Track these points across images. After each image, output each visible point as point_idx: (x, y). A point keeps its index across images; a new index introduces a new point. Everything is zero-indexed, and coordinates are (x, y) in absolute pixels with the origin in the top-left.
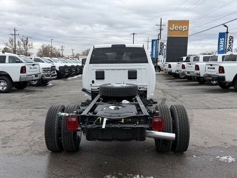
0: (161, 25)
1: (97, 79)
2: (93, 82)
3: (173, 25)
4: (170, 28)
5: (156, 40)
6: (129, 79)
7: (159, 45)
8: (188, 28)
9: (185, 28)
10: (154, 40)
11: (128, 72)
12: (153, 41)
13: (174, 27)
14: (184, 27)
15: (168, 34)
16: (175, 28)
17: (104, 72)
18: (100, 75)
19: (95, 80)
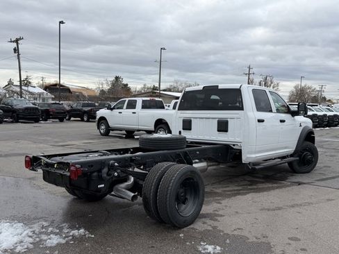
1: (183, 129)
2: (180, 132)
6: (218, 131)
11: (218, 121)
17: (191, 121)
18: (187, 125)
19: (182, 131)
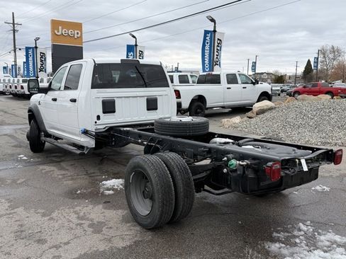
0: (14, 24)
1: (104, 113)
2: (98, 118)
3: (60, 28)
4: (56, 32)
5: (33, 48)
6: (148, 110)
7: (39, 56)
8: (81, 34)
9: (78, 33)
10: (30, 48)
11: (147, 99)
12: (27, 49)
13: (61, 31)
14: (76, 32)
15: (53, 40)
16: (63, 32)
17: (114, 101)
18: (109, 107)
19: (102, 115)
